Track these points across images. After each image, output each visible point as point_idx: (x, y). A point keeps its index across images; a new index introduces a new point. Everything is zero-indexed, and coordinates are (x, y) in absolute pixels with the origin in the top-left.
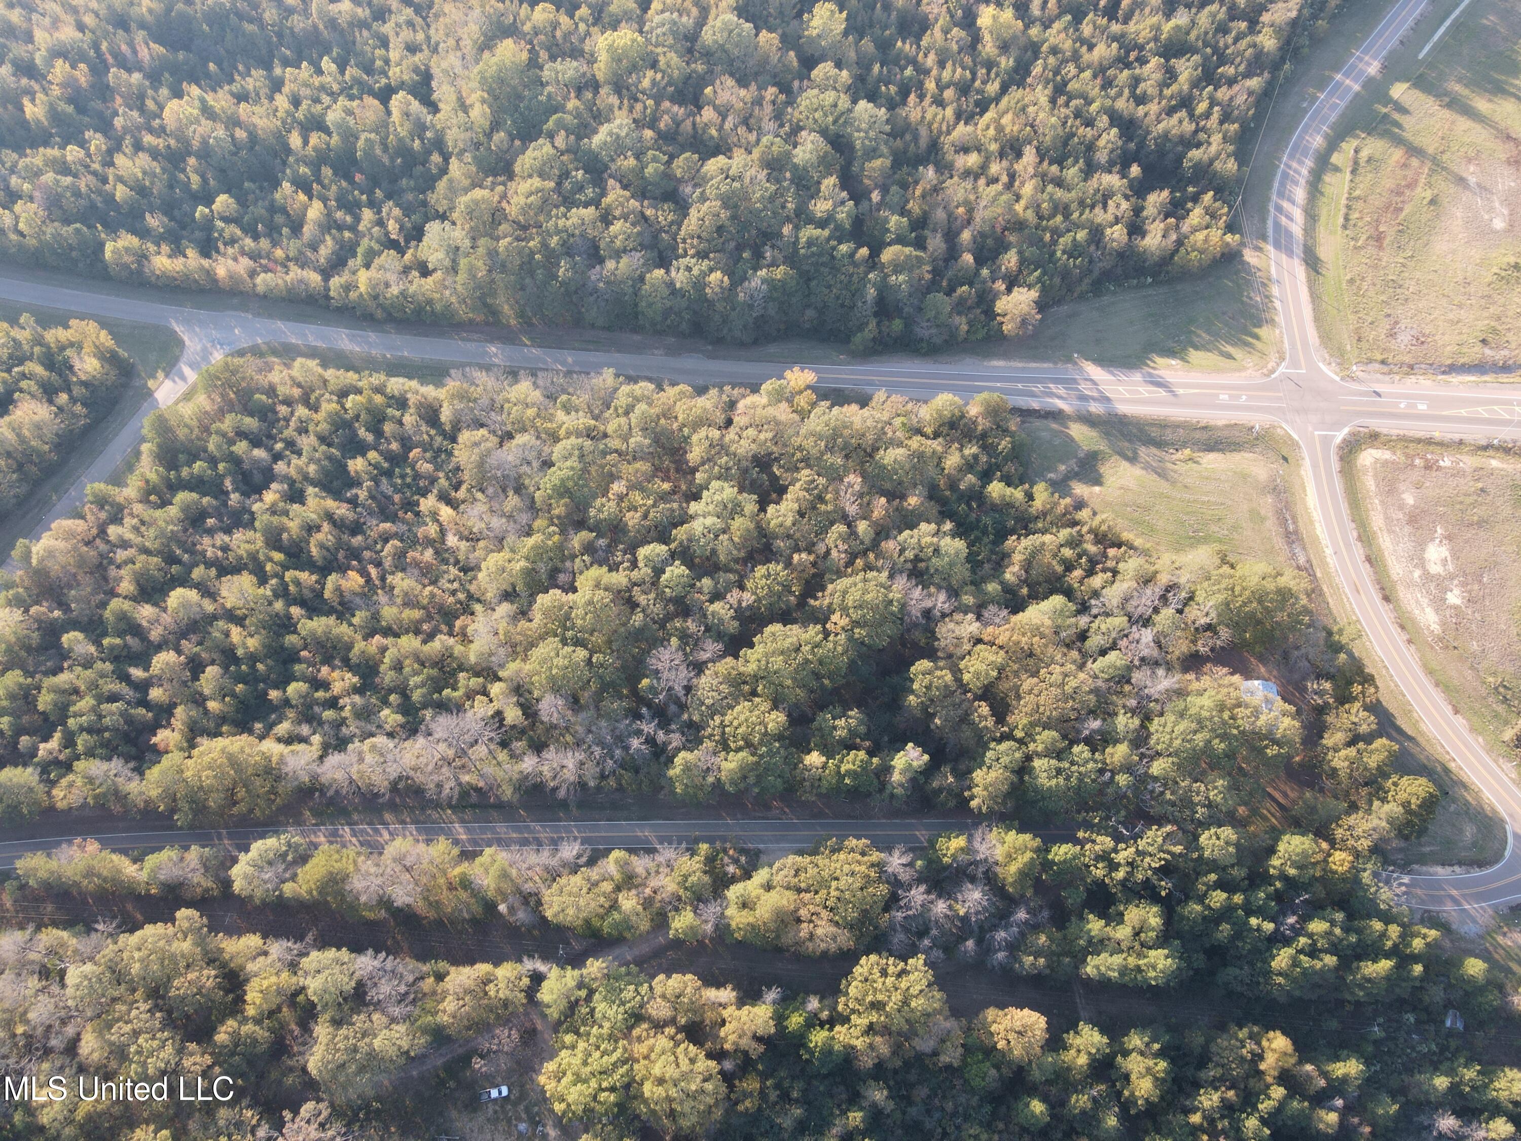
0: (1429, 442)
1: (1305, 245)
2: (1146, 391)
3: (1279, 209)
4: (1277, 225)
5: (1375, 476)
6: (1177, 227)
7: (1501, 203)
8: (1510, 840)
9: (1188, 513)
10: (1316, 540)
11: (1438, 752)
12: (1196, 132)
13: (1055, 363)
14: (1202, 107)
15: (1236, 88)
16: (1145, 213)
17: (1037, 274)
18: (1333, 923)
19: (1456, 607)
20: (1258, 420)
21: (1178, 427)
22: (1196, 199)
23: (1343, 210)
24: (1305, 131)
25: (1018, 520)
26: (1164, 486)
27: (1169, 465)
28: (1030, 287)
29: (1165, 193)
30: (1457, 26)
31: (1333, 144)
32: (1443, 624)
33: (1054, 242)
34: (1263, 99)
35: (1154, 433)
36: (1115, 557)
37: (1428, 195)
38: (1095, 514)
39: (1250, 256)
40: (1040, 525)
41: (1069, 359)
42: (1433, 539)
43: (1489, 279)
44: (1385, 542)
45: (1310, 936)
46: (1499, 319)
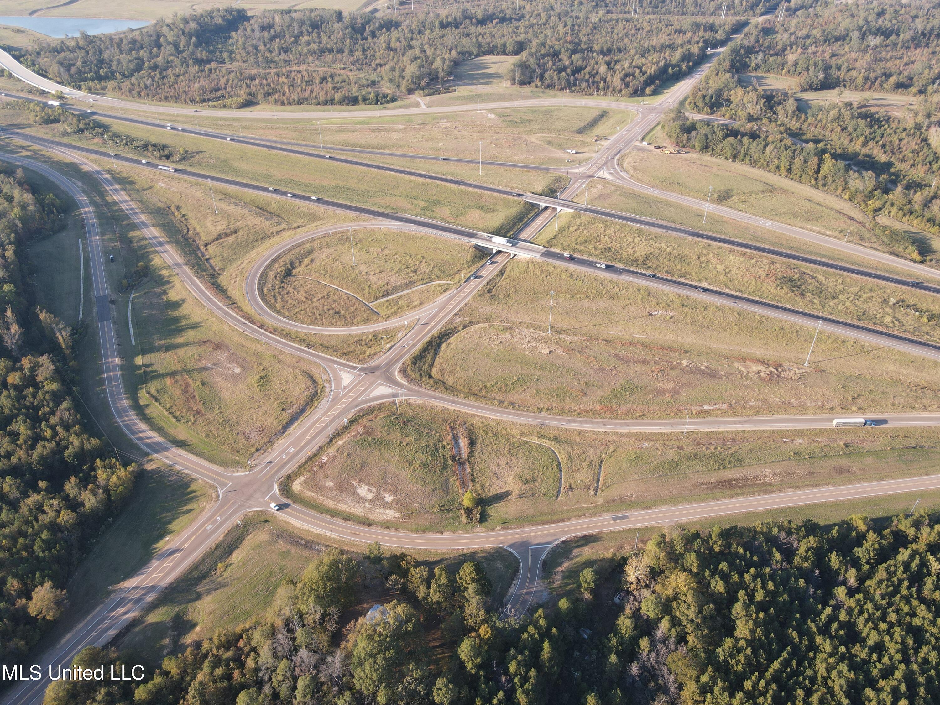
0: (310, 459)
1: (170, 441)
2: (168, 563)
3: (140, 439)
4: (148, 445)
5: (308, 489)
6: (98, 486)
7: (230, 363)
8: (510, 550)
9: (254, 587)
10: (318, 535)
11: (456, 553)
12: (58, 444)
13: (103, 602)
14: (48, 433)
15: (58, 414)
16: (72, 496)
17: (38, 575)
18: (515, 657)
19: (394, 500)
20: (237, 520)
21: (203, 560)
22: (93, 468)
23: (170, 416)
24: (114, 403)
25: (172, 692)
26: (228, 590)
27: (219, 579)
28: (42, 584)
29: (73, 479)
30: (137, 325)
31: (135, 398)
32: (398, 510)
33: (32, 553)
34: (77, 406)
35: (196, 574)
36: (245, 644)
37: (198, 383)
38: (211, 639)
39: (150, 467)
40: (188, 678)
41: (109, 593)
42: (356, 488)
43: (258, 389)
44: (342, 507)
45: (516, 675)
46: (278, 398)
